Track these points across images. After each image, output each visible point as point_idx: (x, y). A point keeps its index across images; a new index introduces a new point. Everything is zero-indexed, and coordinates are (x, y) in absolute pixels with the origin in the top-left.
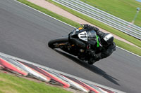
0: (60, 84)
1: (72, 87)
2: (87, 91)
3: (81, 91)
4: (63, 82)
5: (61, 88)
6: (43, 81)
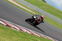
0: (10, 26)
1: (14, 28)
2: (19, 29)
3: (17, 29)
4: (11, 26)
5: (10, 28)
6: (4, 25)
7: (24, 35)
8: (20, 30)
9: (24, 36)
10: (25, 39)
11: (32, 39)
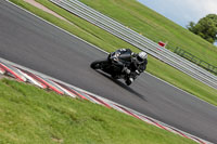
2: (2, 72)
7: (20, 91)
8: (5, 74)
9: (20, 95)
10: (23, 105)
11: (49, 107)
